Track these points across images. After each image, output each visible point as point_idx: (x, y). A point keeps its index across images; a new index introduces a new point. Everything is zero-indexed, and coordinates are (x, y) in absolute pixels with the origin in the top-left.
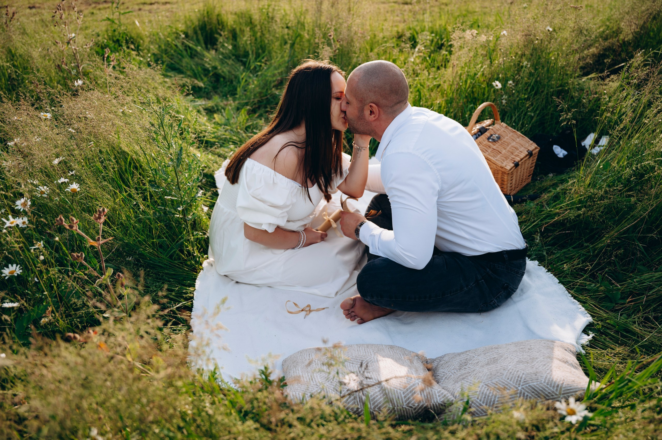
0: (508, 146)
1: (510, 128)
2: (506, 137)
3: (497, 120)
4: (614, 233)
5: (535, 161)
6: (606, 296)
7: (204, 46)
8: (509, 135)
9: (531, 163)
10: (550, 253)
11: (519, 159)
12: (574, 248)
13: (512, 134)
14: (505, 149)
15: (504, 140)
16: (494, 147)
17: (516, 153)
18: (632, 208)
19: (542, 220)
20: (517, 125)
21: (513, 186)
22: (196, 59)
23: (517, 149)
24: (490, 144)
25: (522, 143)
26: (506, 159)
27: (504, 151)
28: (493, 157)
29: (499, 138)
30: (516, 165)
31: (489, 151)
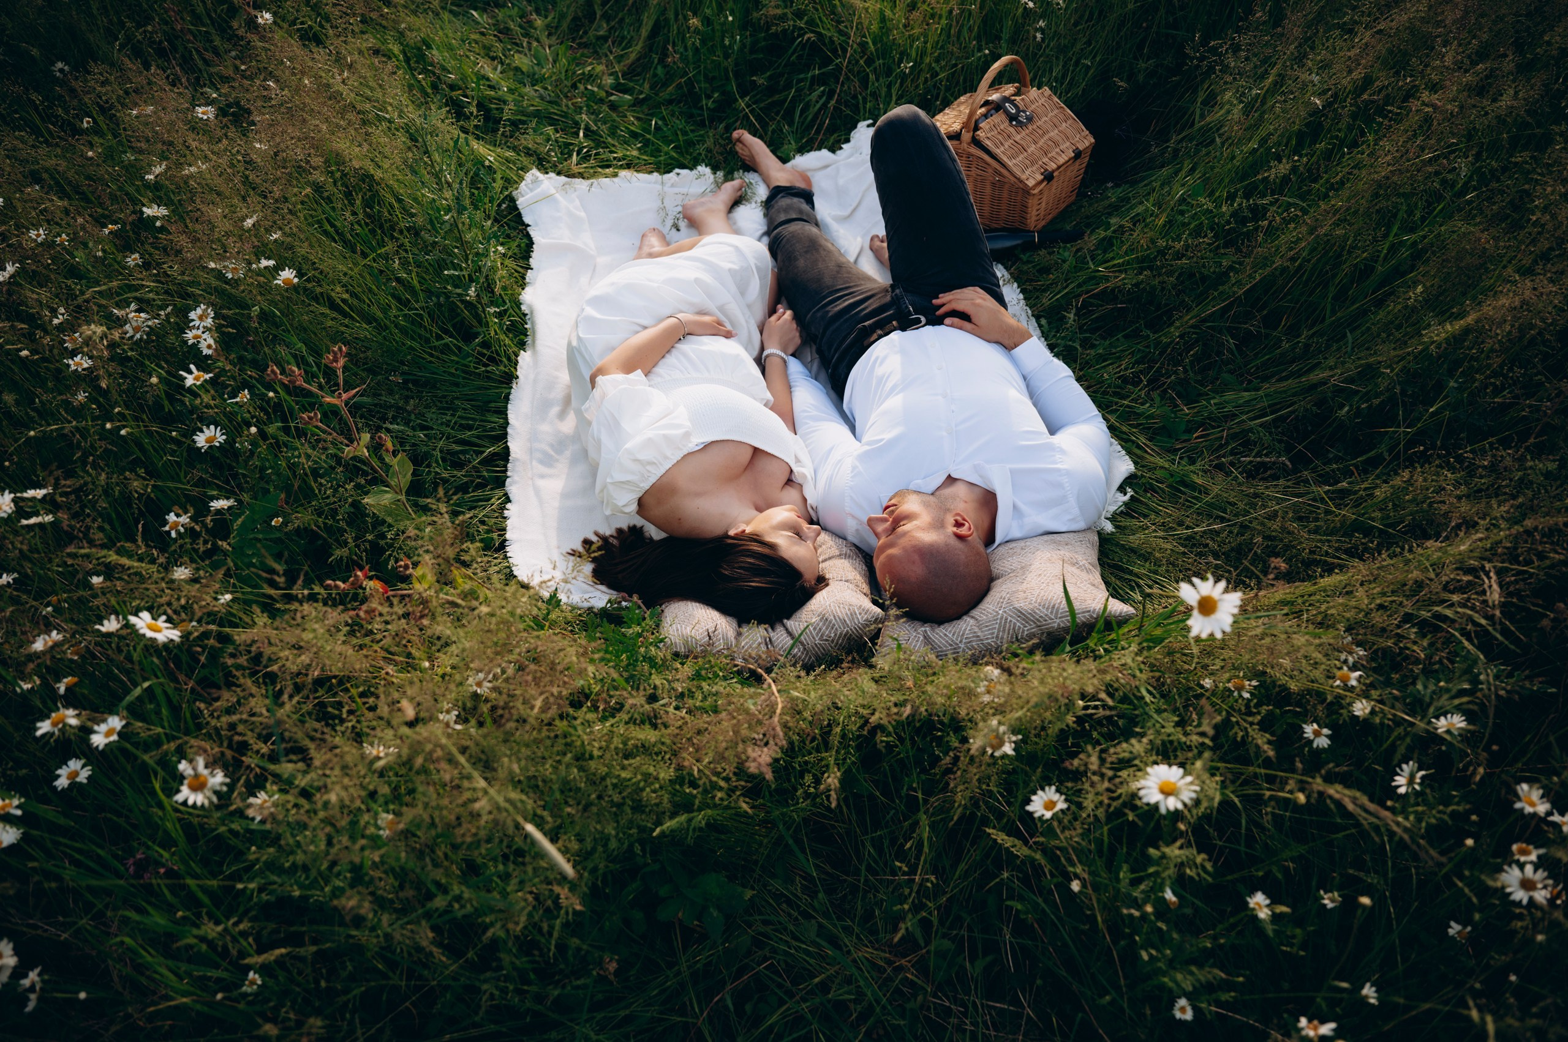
0: (1042, 136)
1: (1054, 97)
2: (1044, 119)
3: (1025, 86)
4: (1190, 319)
6: (1164, 427)
8: (1050, 114)
10: (1086, 344)
11: (1054, 166)
12: (1126, 337)
13: (1056, 111)
14: (1035, 143)
15: (1039, 123)
16: (1018, 138)
17: (1053, 154)
18: (1222, 277)
19: (1079, 286)
21: (1044, 215)
23: (1057, 144)
24: (1012, 130)
25: (1069, 132)
26: (1032, 164)
27: (1032, 148)
28: (1009, 158)
29: (1030, 119)
30: (1048, 177)
31: (1007, 145)
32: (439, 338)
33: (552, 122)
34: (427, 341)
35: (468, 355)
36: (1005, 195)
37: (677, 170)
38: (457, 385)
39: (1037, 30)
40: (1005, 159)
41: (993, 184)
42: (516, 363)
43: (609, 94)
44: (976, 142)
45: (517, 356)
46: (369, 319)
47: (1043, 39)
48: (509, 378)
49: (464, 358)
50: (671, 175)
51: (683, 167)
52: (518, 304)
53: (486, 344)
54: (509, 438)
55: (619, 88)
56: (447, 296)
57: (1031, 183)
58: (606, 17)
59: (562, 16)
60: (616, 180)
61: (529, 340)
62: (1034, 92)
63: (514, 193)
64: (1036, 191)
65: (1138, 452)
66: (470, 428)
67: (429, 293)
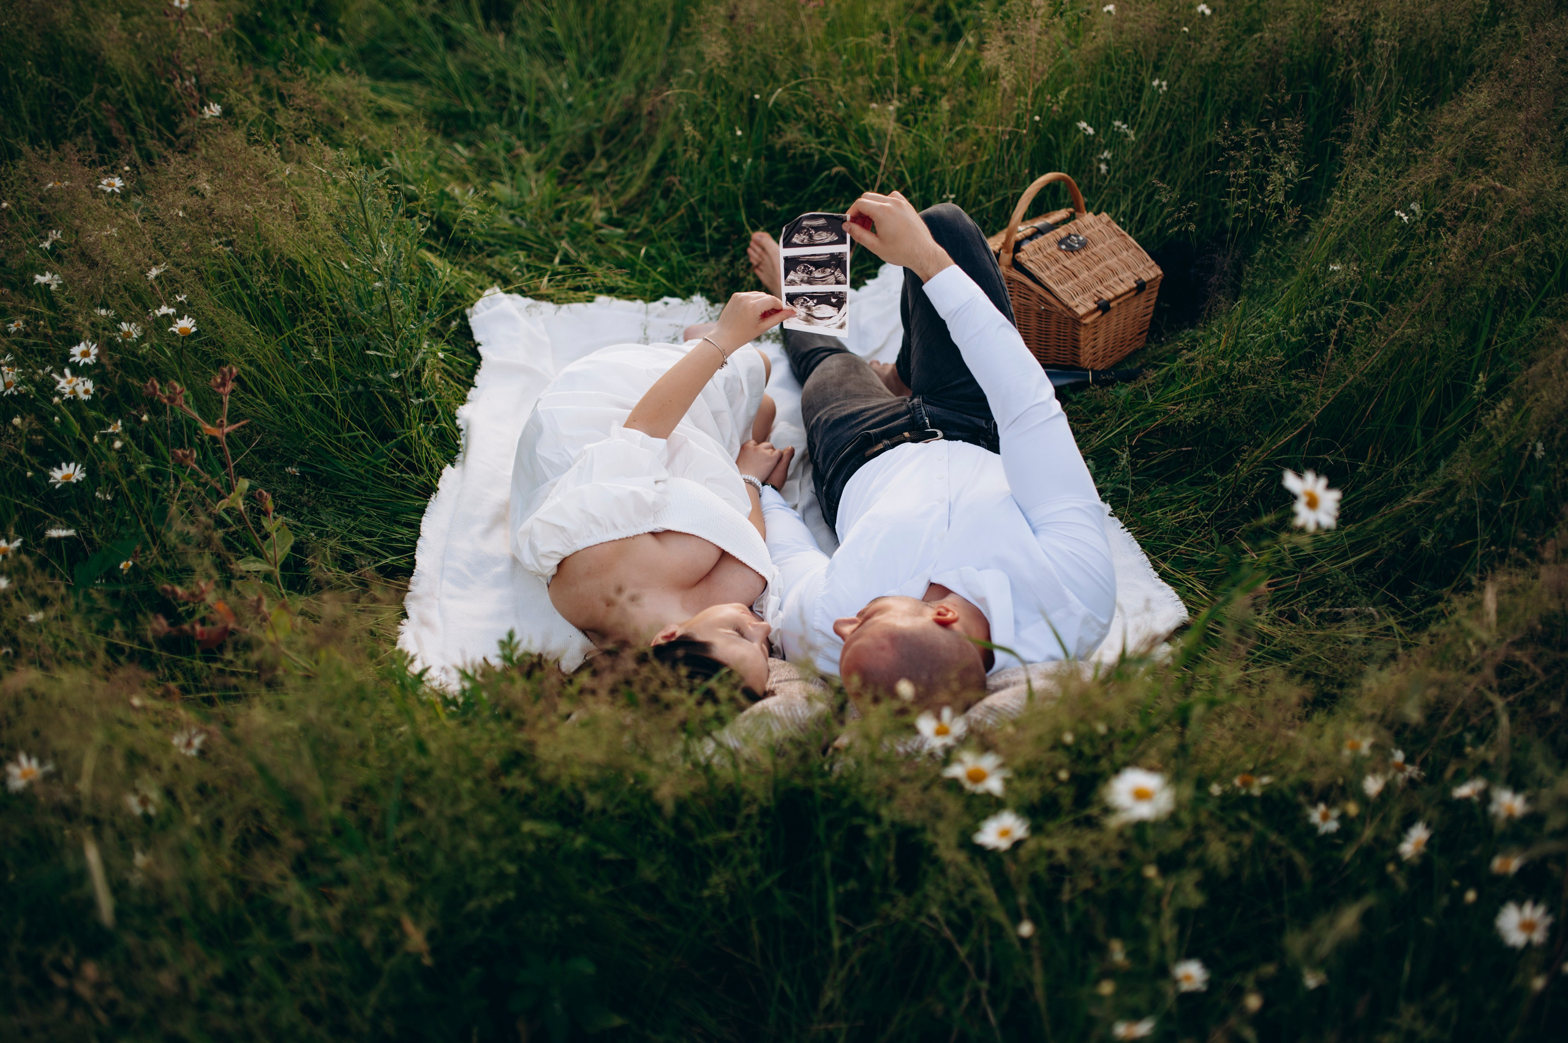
0: (1097, 263)
1: (1116, 226)
2: (1101, 245)
3: (1079, 210)
5: (1153, 302)
6: (1227, 576)
7: (480, 21)
8: (1109, 241)
9: (1145, 305)
10: (1139, 487)
11: (1111, 295)
12: (1189, 483)
13: (1115, 239)
14: (1089, 269)
15: (1095, 250)
16: (1068, 263)
17: (1111, 282)
19: (1135, 423)
20: (1131, 220)
21: (1100, 353)
22: (461, 53)
23: (1115, 273)
24: (1061, 254)
25: (1131, 261)
26: (1084, 291)
27: (1085, 275)
28: (1056, 283)
29: (1084, 245)
30: (1104, 307)
31: (1053, 270)
32: (350, 429)
33: (523, 246)
34: (337, 432)
35: (382, 455)
36: (1053, 328)
37: (666, 299)
38: (365, 488)
39: (1100, 161)
40: (1051, 284)
41: (1039, 315)
42: (439, 475)
43: (597, 227)
44: (1017, 265)
45: (441, 468)
46: (272, 399)
47: (1108, 172)
48: (429, 490)
49: (377, 458)
50: (659, 304)
51: (673, 295)
52: (453, 418)
53: (403, 448)
54: (417, 552)
55: (611, 222)
56: (366, 383)
57: (1081, 311)
58: (607, 155)
59: (555, 151)
60: (589, 305)
61: (460, 457)
62: (1089, 217)
63: (468, 311)
64: (1088, 321)
65: (1194, 598)
66: (370, 535)
67: (345, 380)
